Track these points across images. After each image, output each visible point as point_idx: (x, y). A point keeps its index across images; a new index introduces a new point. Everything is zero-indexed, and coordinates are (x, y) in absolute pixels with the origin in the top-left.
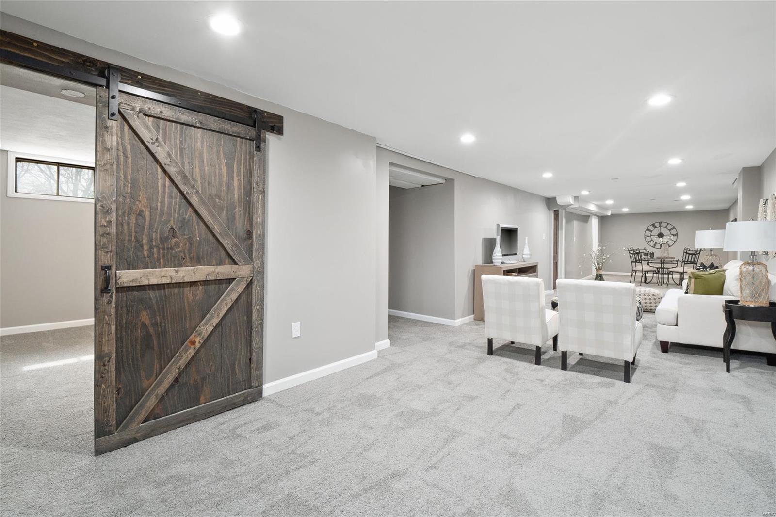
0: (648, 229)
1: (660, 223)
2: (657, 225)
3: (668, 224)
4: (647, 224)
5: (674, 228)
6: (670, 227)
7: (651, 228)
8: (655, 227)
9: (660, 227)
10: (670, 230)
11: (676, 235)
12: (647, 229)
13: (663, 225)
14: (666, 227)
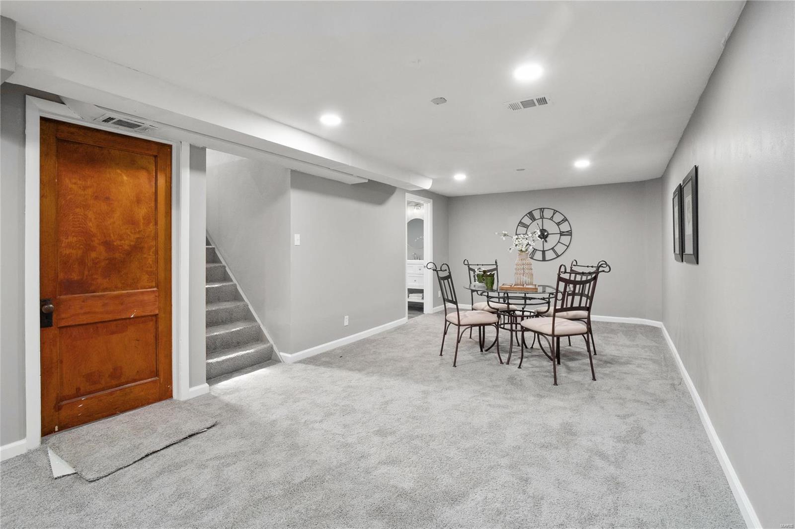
0: (521, 224)
1: (542, 210)
2: (537, 214)
3: (555, 212)
4: (520, 213)
5: (565, 220)
6: (558, 218)
7: (527, 221)
8: (533, 219)
9: (542, 218)
10: (558, 224)
11: (569, 233)
12: (520, 222)
13: (548, 214)
14: (551, 219)
